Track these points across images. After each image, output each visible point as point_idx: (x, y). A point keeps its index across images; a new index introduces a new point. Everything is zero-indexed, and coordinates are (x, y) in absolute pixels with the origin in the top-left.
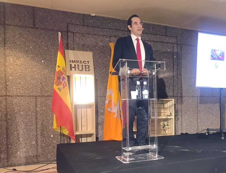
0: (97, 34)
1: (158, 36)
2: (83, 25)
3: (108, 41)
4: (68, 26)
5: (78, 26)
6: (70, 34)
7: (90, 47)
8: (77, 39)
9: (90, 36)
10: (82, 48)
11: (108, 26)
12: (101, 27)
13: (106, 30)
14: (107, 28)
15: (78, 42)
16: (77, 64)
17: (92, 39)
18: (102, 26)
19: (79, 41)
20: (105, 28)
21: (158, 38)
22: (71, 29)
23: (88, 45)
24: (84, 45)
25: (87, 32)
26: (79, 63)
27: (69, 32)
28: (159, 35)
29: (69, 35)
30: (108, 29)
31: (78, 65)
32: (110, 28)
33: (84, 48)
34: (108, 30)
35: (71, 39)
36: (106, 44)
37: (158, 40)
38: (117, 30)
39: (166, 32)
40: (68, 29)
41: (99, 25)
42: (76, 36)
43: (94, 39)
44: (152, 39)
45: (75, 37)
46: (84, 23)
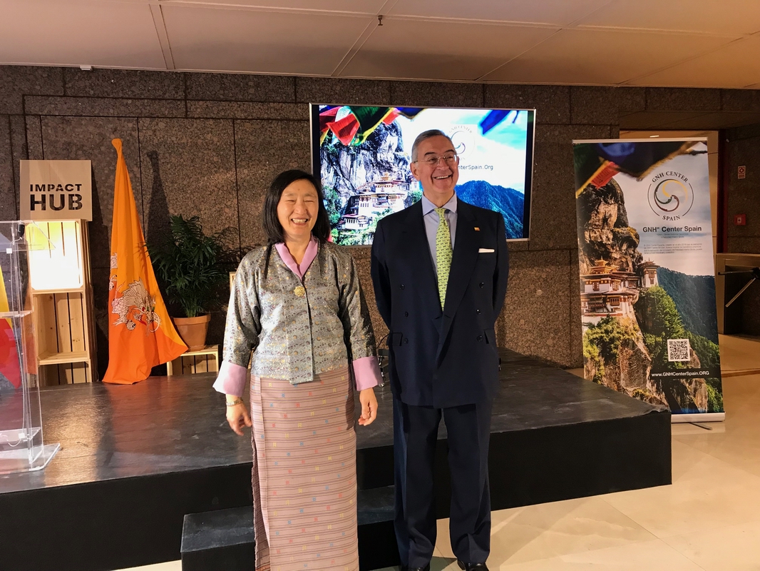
0: (101, 114)
1: (272, 104)
2: (64, 96)
3: (133, 129)
4: (24, 100)
5: (50, 98)
6: (30, 120)
7: (84, 148)
8: (50, 131)
9: (83, 122)
10: (65, 152)
11: (129, 93)
12: (112, 96)
13: (125, 101)
14: (127, 96)
15: (53, 138)
16: (47, 194)
17: (91, 129)
18: (114, 94)
19: (56, 136)
20: (122, 98)
21: (272, 110)
22: (33, 106)
23: (78, 143)
24: (69, 144)
25: (75, 111)
26: (53, 192)
27: (28, 115)
28: (274, 102)
29: (28, 122)
30: (130, 99)
31: (52, 196)
32: (137, 96)
33: (68, 152)
34: (130, 101)
35: (35, 133)
36: (128, 138)
37: (273, 116)
38: (155, 99)
39: (295, 92)
40: (24, 108)
41: (106, 92)
42: (46, 125)
43: (95, 127)
44: (254, 115)
45: (44, 127)
46: (65, 91)
